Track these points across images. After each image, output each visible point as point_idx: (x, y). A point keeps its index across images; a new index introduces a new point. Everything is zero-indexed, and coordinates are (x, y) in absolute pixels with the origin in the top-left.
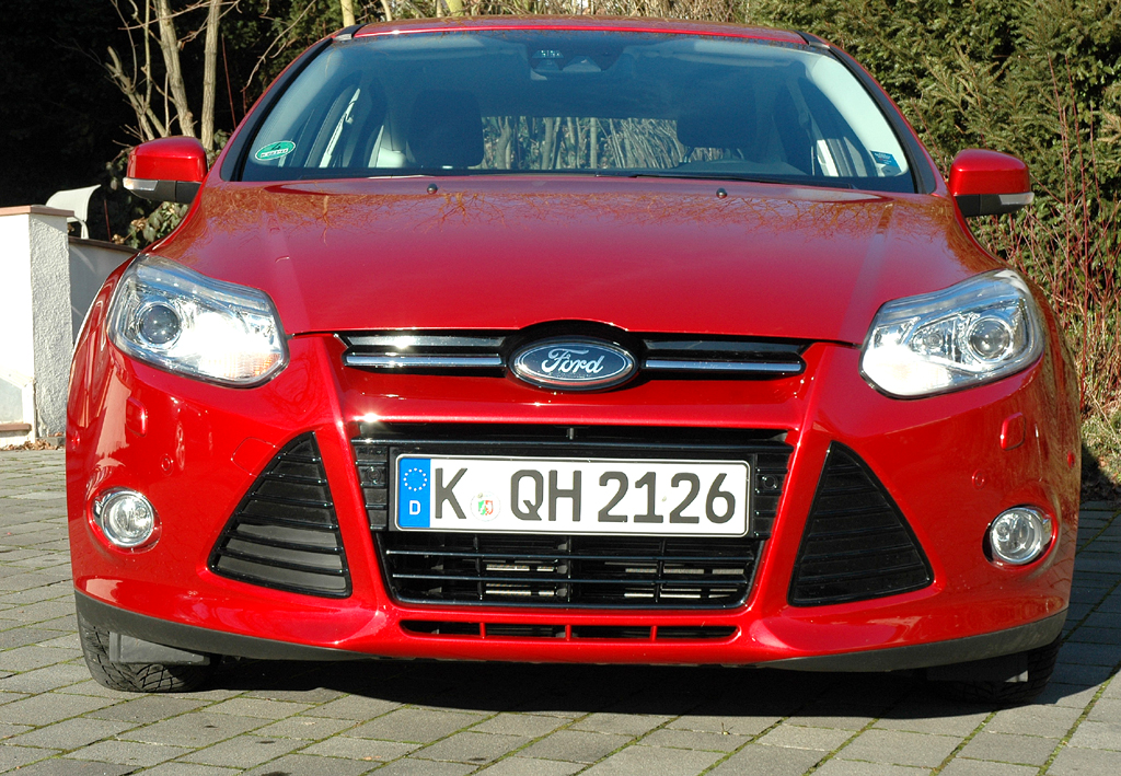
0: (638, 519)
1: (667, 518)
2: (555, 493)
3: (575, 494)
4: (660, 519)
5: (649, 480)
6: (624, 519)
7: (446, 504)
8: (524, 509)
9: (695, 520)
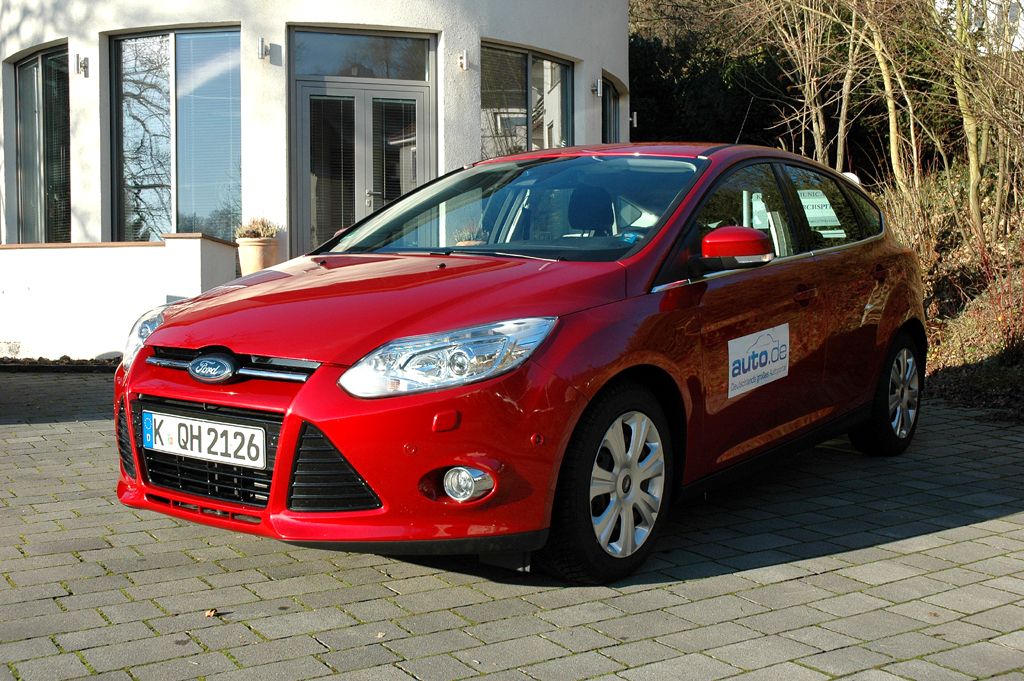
0: (222, 454)
1: (232, 455)
2: (193, 437)
3: (199, 437)
4: (229, 456)
5: (225, 434)
6: (216, 453)
7: (158, 437)
8: (183, 444)
9: (243, 458)
